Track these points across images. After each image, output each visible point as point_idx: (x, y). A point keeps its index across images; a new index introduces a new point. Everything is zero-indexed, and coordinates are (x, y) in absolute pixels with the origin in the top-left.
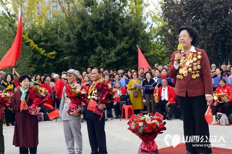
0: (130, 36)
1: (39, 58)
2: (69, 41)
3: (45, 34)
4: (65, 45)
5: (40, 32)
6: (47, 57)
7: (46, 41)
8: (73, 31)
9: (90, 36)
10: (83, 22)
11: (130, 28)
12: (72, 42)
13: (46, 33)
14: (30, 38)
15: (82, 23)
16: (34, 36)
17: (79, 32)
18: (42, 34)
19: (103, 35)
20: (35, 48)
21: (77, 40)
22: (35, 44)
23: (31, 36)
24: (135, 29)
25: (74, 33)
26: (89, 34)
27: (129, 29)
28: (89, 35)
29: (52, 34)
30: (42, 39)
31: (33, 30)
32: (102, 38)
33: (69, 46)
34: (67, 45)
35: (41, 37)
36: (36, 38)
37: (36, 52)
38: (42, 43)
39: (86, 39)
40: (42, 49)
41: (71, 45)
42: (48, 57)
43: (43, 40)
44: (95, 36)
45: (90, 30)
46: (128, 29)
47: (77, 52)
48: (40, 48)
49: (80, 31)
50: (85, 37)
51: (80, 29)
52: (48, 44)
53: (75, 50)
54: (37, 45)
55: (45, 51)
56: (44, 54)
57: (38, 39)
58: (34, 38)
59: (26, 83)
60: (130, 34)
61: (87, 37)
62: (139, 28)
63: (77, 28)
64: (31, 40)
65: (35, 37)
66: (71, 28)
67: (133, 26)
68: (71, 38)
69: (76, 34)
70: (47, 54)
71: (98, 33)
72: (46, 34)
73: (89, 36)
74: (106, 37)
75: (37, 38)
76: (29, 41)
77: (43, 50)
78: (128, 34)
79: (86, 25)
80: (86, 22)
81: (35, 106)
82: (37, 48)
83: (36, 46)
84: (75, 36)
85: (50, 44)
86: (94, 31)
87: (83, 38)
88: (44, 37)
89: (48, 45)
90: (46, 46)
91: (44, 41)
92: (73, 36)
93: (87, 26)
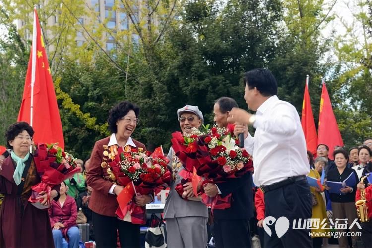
0: (287, 85)
1: (83, 134)
2: (150, 97)
3: (96, 84)
4: (141, 104)
5: (85, 79)
6: (99, 133)
7: (99, 99)
8: (160, 75)
9: (199, 85)
10: (182, 53)
11: (288, 68)
12: (157, 98)
13: (98, 80)
14: (63, 91)
15: (182, 55)
16: (72, 87)
17: (172, 75)
18: (90, 83)
19: (227, 82)
20: (75, 113)
21: (168, 93)
22: (75, 104)
23: (67, 88)
24: (302, 69)
25: (162, 79)
26: (197, 80)
27: (286, 69)
28: (197, 83)
29: (110, 84)
30: (89, 95)
31: (70, 74)
32: (226, 90)
33: (149, 107)
34: (145, 106)
35: (87, 90)
36: (77, 92)
37: (75, 122)
38: (91, 104)
39: (188, 93)
40: (89, 114)
41: (154, 104)
42: (101, 133)
43: (91, 96)
44: (208, 86)
45: (198, 71)
46: (284, 69)
47: (166, 120)
48: (84, 113)
49: (176, 75)
50: (186, 88)
51: (175, 69)
52: (102, 105)
53: (163, 117)
54: (79, 106)
55: (96, 119)
56: (92, 126)
57: (82, 95)
58: (72, 91)
59: (25, 141)
60: (288, 81)
61: (190, 88)
62: (309, 68)
63: (169, 68)
64: (67, 94)
65: (74, 90)
66: (154, 69)
67: (297, 63)
68: (154, 89)
69: (167, 81)
70: (100, 126)
71: (215, 79)
72: (98, 83)
73: (196, 85)
74: (232, 87)
75: (79, 92)
76: (62, 98)
77: (91, 117)
78: (284, 81)
79: (189, 59)
80: (190, 54)
81: (47, 186)
82: (79, 112)
83: (76, 108)
84: (164, 84)
85: (107, 104)
86: (207, 74)
87: (183, 89)
88: (95, 90)
89: (102, 107)
90: (98, 109)
91: (94, 98)
92: (160, 84)
93: (191, 63)
